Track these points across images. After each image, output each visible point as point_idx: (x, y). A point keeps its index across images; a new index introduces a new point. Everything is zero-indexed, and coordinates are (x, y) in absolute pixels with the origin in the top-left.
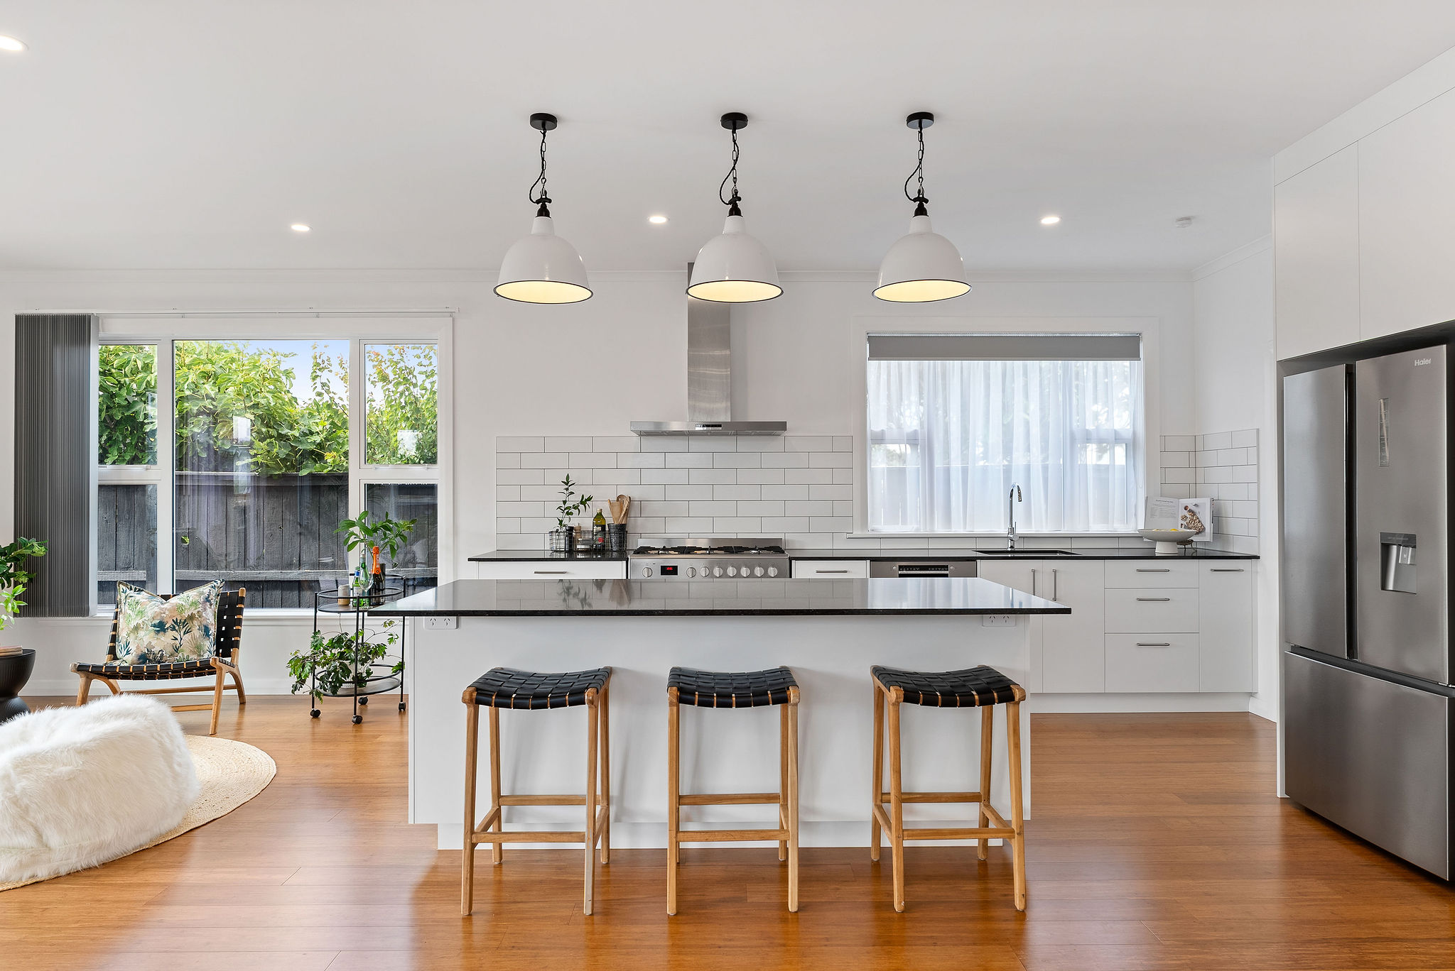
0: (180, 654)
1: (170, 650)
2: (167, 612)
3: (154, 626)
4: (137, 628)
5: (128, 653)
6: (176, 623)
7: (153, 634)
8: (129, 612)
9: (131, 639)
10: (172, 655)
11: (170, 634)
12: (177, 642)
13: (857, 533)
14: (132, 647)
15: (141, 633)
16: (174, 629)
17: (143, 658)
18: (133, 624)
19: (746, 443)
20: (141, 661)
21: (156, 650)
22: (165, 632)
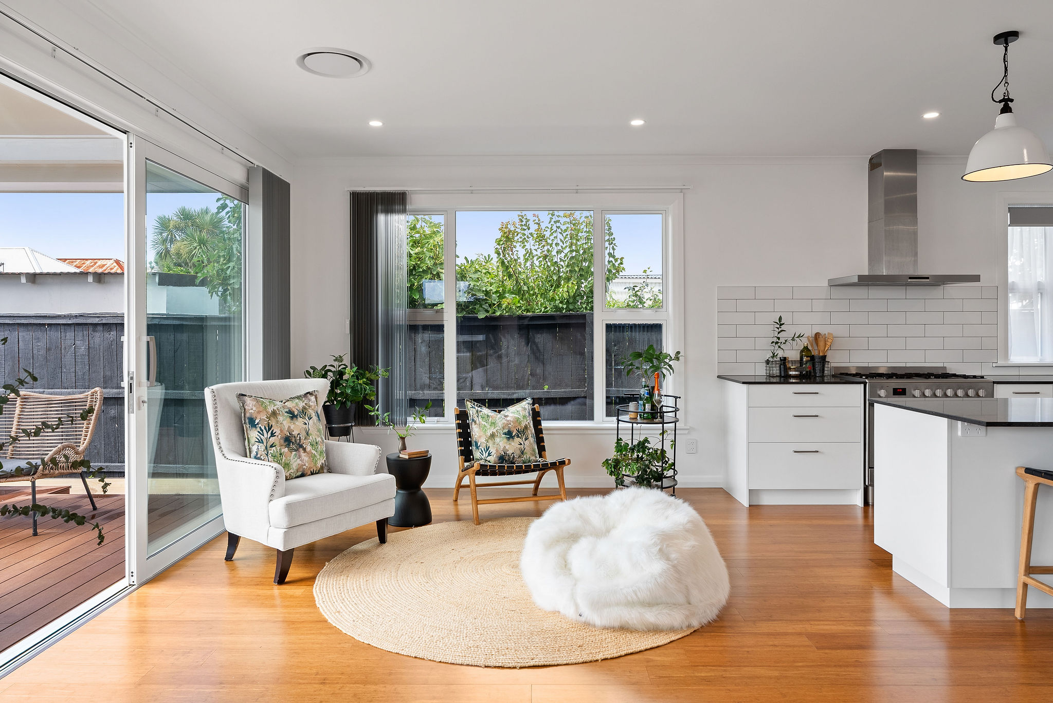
0: (525, 456)
1: (518, 452)
2: (512, 424)
3: (505, 434)
4: (493, 436)
5: (489, 455)
6: (518, 431)
7: (505, 440)
8: (484, 423)
9: (490, 444)
10: (520, 457)
11: (517, 440)
12: (522, 446)
13: (1000, 363)
14: (493, 450)
15: (497, 440)
16: (518, 437)
17: (502, 458)
18: (489, 433)
19: (913, 292)
20: (500, 461)
21: (510, 452)
22: (513, 439)
